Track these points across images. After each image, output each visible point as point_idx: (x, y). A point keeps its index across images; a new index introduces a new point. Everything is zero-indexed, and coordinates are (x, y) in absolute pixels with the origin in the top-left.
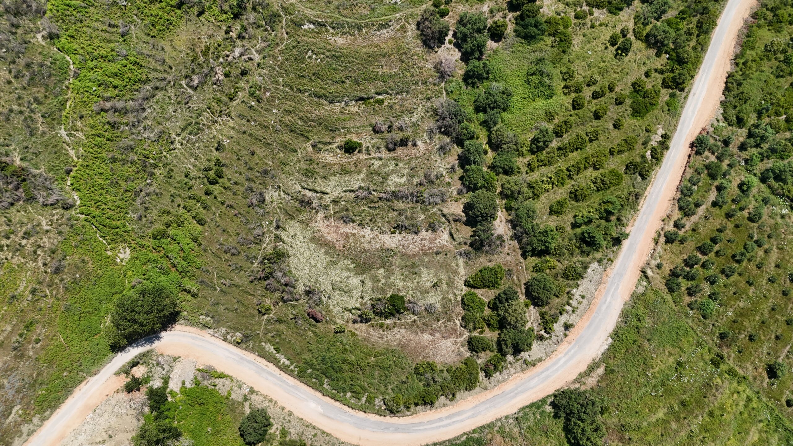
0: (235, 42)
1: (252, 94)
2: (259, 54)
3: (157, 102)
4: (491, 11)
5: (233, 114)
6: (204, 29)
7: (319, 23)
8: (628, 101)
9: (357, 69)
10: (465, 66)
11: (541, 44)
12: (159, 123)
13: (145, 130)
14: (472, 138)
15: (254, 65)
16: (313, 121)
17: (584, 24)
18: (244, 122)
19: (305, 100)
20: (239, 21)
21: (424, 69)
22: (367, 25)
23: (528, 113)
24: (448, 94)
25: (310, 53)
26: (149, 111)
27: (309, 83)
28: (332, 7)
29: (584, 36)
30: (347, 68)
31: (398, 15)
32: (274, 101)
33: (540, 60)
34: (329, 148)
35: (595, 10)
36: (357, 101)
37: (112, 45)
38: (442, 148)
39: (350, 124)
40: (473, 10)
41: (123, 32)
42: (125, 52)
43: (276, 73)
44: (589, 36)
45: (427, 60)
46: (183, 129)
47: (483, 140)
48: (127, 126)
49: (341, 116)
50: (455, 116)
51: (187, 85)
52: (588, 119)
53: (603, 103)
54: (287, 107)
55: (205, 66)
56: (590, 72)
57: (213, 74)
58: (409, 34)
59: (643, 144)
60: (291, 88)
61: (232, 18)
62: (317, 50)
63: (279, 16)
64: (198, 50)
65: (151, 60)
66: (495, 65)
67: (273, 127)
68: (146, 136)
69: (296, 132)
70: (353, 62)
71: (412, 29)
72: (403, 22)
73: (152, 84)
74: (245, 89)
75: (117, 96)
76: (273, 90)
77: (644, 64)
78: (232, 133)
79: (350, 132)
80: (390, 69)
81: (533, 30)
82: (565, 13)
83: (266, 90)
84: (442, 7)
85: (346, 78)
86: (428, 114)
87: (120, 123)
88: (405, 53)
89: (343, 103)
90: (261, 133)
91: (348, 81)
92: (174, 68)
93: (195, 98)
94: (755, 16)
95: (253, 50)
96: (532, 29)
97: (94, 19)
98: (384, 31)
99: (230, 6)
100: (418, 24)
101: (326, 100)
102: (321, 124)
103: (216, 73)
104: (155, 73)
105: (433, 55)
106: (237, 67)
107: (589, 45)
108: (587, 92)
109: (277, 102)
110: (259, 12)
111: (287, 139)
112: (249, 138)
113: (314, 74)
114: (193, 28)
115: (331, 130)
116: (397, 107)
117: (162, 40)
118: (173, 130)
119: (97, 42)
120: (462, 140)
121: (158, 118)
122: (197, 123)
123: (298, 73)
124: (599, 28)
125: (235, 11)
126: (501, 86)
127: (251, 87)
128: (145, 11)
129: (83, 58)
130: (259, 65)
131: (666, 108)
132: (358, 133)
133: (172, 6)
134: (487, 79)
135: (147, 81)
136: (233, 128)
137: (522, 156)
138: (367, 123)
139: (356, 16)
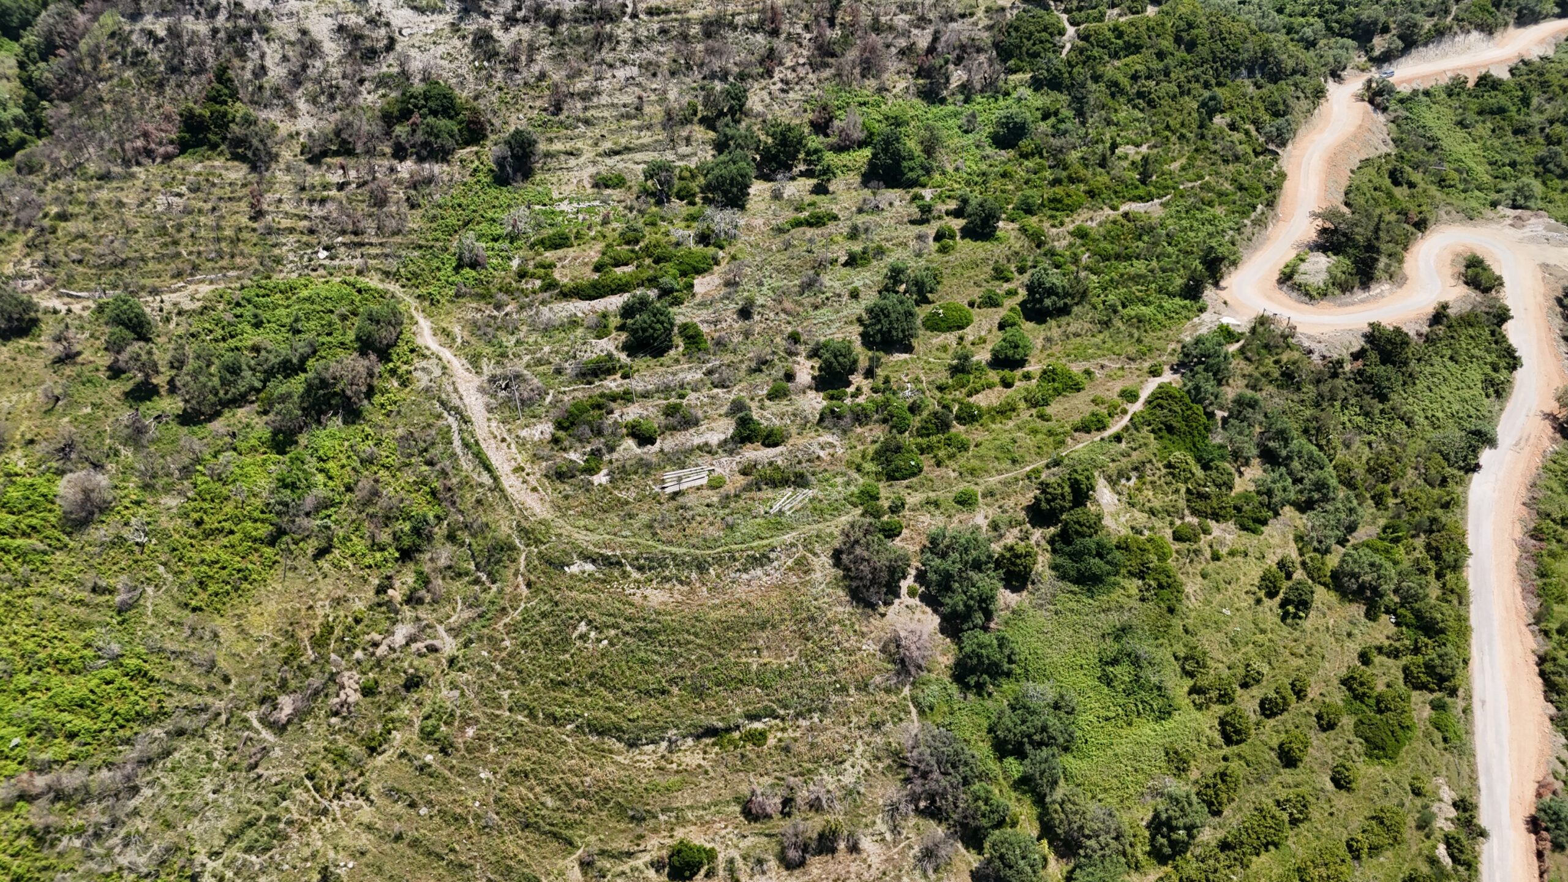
0: (397, 612)
1: (427, 735)
2: (455, 637)
3: (173, 770)
4: (995, 526)
5: (373, 790)
6: (326, 587)
7: (608, 558)
8: (1347, 722)
9: (700, 658)
10: (954, 647)
11: (1117, 594)
12: (169, 825)
13: (126, 845)
14: (1000, 824)
15: (439, 662)
16: (585, 795)
17: (1197, 552)
18: (399, 808)
19: (564, 743)
20: (411, 565)
21: (859, 654)
22: (719, 560)
23: (1125, 754)
24: (921, 713)
25: (583, 627)
26: (147, 792)
27: (576, 700)
28: (636, 524)
29: (1204, 576)
30: (673, 657)
31: (788, 538)
32: (483, 749)
33: (1123, 630)
34: (626, 868)
35: (1212, 524)
36: (698, 737)
37: (88, 634)
38: (929, 854)
39: (682, 799)
40: (955, 523)
41: (123, 602)
42: (116, 648)
43: (494, 678)
44: (1214, 575)
45: (863, 635)
46: (230, 839)
47: (1029, 828)
48: (79, 836)
49: (658, 779)
50: (954, 766)
51: (261, 720)
52: (1269, 767)
53: (1290, 726)
54: (516, 763)
55: (315, 670)
56: (1239, 655)
57: (333, 689)
58: (817, 576)
59: (1419, 827)
60: (532, 715)
61: (397, 560)
62: (599, 620)
63: (512, 548)
64: (304, 635)
65: (179, 663)
66: (1023, 644)
67: (477, 817)
68: (123, 861)
69: (538, 829)
70: (688, 642)
71: (822, 567)
72: (801, 551)
73: (169, 724)
74: (410, 724)
75: (72, 757)
76: (484, 720)
77: (1349, 635)
78: (365, 840)
79: (682, 821)
80: (777, 657)
81: (1095, 564)
82: (1151, 529)
83: (466, 721)
84: (885, 518)
85: (672, 681)
86: (880, 765)
87: (63, 831)
88: (812, 619)
89: (664, 744)
90: (440, 836)
91: (675, 690)
92: (234, 682)
93: (277, 752)
94: (1536, 534)
95: (441, 629)
96: (1092, 561)
97: (59, 577)
98: (759, 572)
99: (394, 533)
100: (837, 555)
101: (619, 739)
102: (606, 801)
103: (342, 687)
104: (183, 696)
105: (875, 622)
106: (395, 671)
107: (1219, 597)
108: (1247, 703)
109: (493, 750)
110: (462, 545)
111: (513, 849)
112: (409, 852)
113: (591, 677)
114: (299, 584)
115: (633, 818)
116: (801, 747)
117: (216, 616)
118: (204, 842)
119: (51, 629)
120: (978, 829)
121: (169, 810)
122: (273, 819)
123: (551, 675)
124: (1230, 560)
125: (406, 542)
126: (1047, 691)
127: (428, 717)
128: (188, 555)
129: (9, 668)
130: (452, 661)
131: (1437, 736)
132: (703, 823)
133: (255, 540)
134: (1008, 674)
135: (162, 713)
136: (369, 828)
137: (1137, 869)
138: (727, 795)
139: (694, 541)
